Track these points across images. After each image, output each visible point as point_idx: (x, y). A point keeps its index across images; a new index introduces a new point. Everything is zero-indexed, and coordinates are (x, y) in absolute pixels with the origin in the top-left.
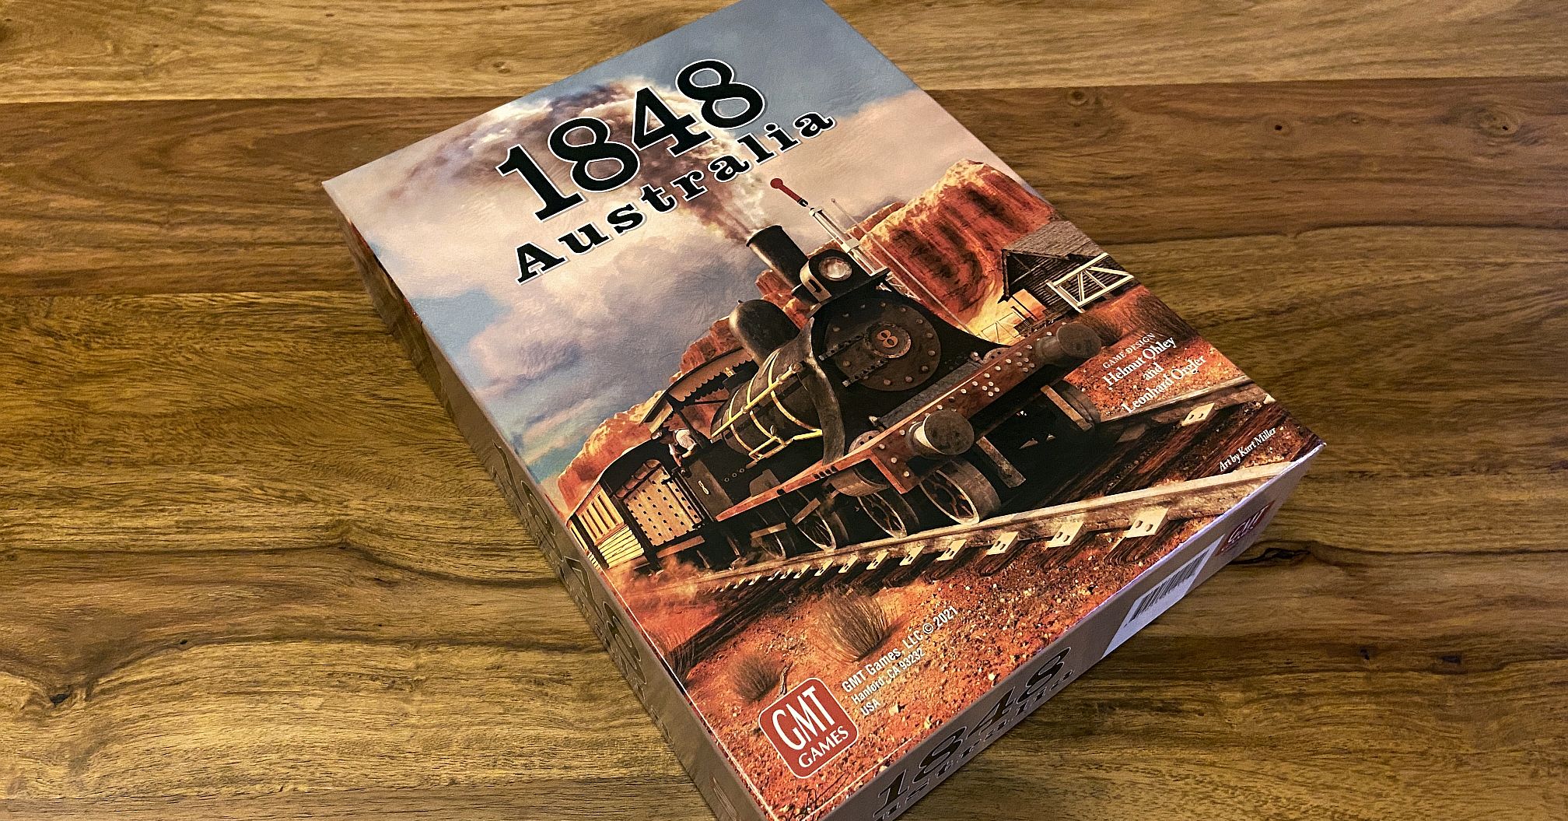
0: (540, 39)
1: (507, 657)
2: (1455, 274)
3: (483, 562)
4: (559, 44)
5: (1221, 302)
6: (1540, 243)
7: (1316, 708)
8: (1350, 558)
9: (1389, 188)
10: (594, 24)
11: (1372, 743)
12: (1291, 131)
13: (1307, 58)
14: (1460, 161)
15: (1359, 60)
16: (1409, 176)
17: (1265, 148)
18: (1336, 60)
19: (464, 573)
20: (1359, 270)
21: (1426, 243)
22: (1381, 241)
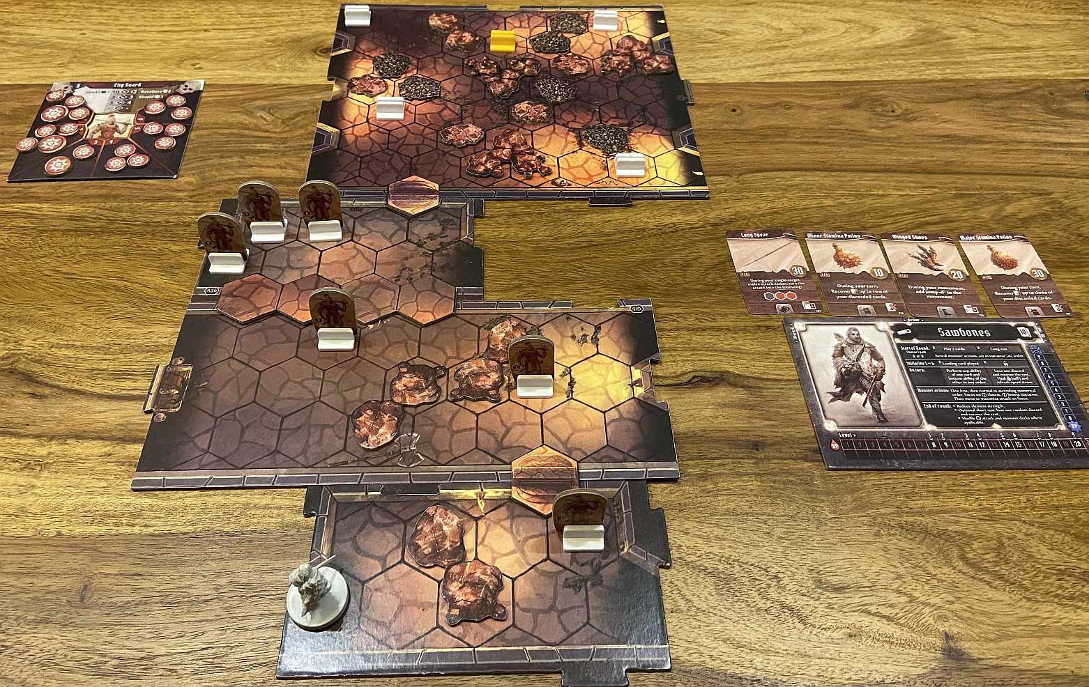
0: (228, 50)
1: (117, 448)
2: (847, 201)
3: (114, 383)
4: (240, 53)
5: (680, 217)
6: (911, 182)
7: (715, 484)
8: (752, 382)
9: (805, 147)
10: (267, 41)
11: (755, 508)
12: (743, 112)
13: (758, 69)
14: (858, 131)
15: (795, 70)
16: (821, 140)
17: (724, 122)
18: (779, 70)
19: (97, 390)
20: (779, 198)
21: (828, 182)
22: (797, 181)
